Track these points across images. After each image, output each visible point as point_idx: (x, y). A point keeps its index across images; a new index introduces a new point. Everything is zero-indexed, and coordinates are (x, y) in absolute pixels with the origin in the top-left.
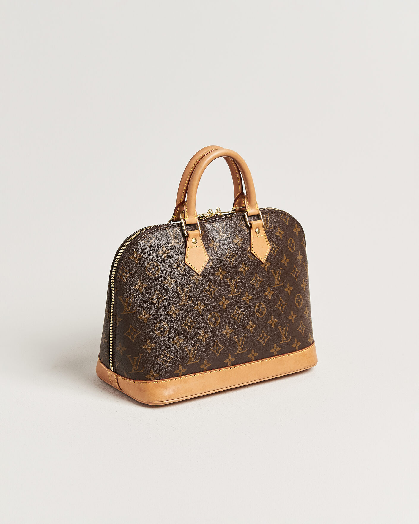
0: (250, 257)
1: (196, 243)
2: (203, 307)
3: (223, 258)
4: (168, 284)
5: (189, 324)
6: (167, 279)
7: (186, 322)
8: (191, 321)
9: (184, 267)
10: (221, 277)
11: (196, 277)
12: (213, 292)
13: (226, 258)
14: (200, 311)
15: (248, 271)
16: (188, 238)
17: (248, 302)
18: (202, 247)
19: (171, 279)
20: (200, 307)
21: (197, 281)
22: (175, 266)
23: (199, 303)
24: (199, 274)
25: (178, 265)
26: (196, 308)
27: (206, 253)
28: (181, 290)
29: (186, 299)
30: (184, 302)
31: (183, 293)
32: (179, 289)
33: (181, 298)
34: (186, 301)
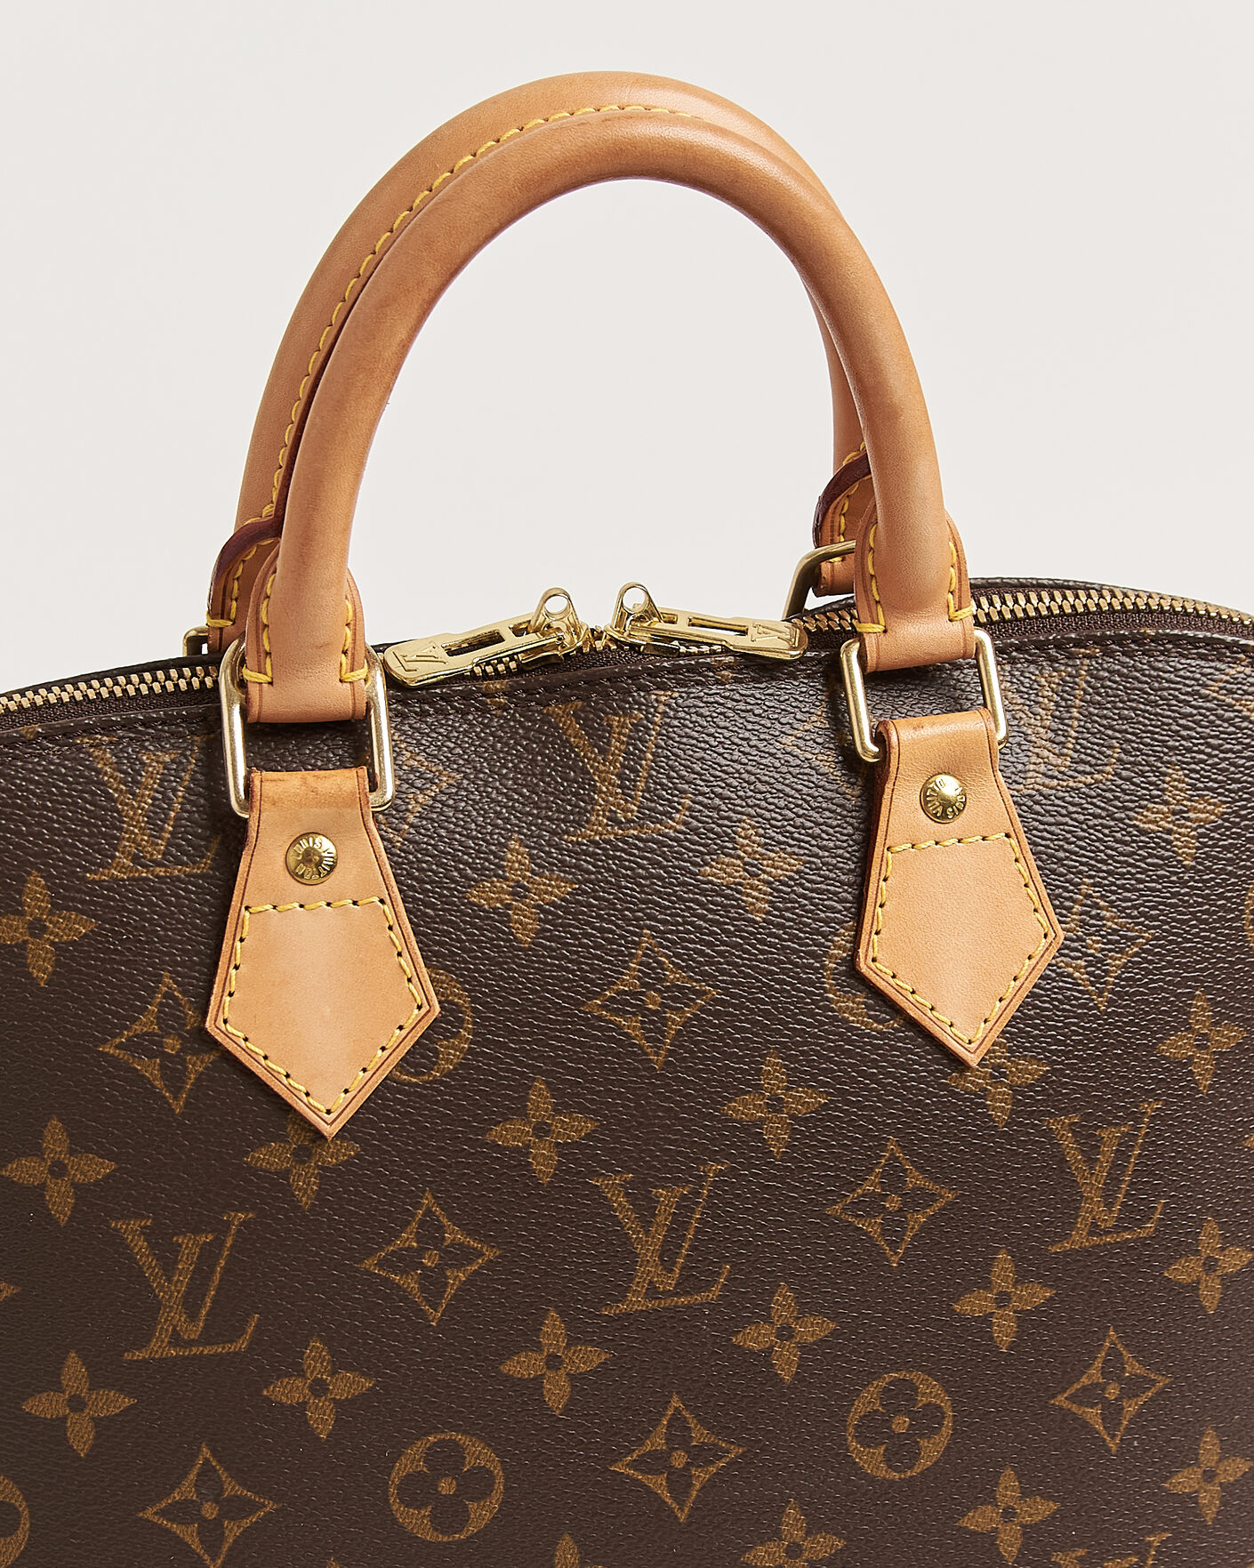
0: (852, 1008)
1: (332, 867)
2: (350, 1385)
3: (578, 1004)
4: (43, 1186)
5: (210, 1511)
6: (36, 1151)
7: (186, 1490)
8: (231, 1488)
9: (197, 1065)
10: (543, 1160)
11: (302, 1155)
12: (456, 1278)
13: (604, 1007)
14: (322, 1420)
15: (819, 1118)
16: (252, 834)
17: (786, 1365)
18: (387, 908)
19: (72, 1152)
20: (319, 1388)
21: (305, 1185)
22: (119, 1047)
23: (316, 1356)
24: (330, 1130)
25: (145, 1046)
26: (286, 1391)
27: (412, 961)
28: (152, 1246)
29: (193, 1317)
30: (176, 1340)
31: (169, 1268)
32: (132, 1231)
33: (154, 1308)
34: (194, 1331)
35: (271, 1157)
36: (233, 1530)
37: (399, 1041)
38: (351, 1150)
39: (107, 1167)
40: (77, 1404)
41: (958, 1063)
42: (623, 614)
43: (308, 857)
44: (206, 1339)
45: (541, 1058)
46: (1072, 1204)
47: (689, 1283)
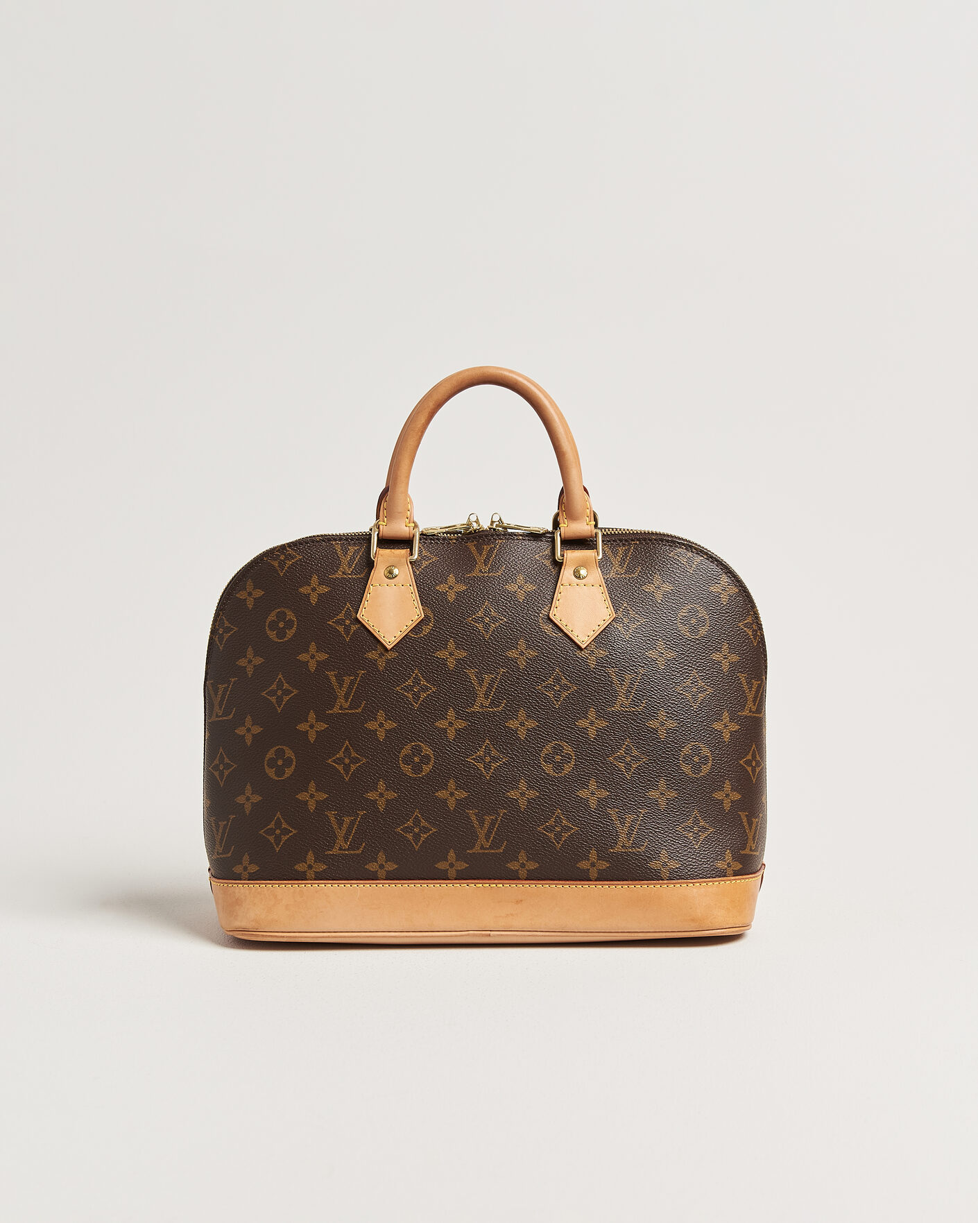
0: (548, 628)
1: (395, 577)
2: (390, 725)
3: (465, 619)
4: (308, 662)
5: (347, 761)
6: (307, 651)
7: (341, 754)
8: (354, 754)
9: (354, 628)
10: (451, 663)
11: (381, 655)
12: (423, 695)
13: (472, 620)
14: (381, 735)
15: (535, 659)
16: (375, 564)
17: (522, 734)
18: (411, 588)
19: (317, 652)
20: (381, 725)
21: (381, 664)
22: (333, 622)
23: (381, 715)
24: (389, 647)
25: (339, 622)
26: (371, 725)
27: (418, 603)
28: (337, 680)
29: (346, 701)
30: (341, 708)
31: (341, 686)
32: (331, 675)
33: (336, 698)
34: (346, 705)
35: (372, 655)
36: (353, 767)
37: (411, 624)
38: (395, 655)
39: (327, 656)
40: (312, 727)
41: (580, 648)
42: (492, 522)
43: (390, 572)
44: (350, 708)
45: (452, 633)
46: (615, 695)
47: (492, 704)
